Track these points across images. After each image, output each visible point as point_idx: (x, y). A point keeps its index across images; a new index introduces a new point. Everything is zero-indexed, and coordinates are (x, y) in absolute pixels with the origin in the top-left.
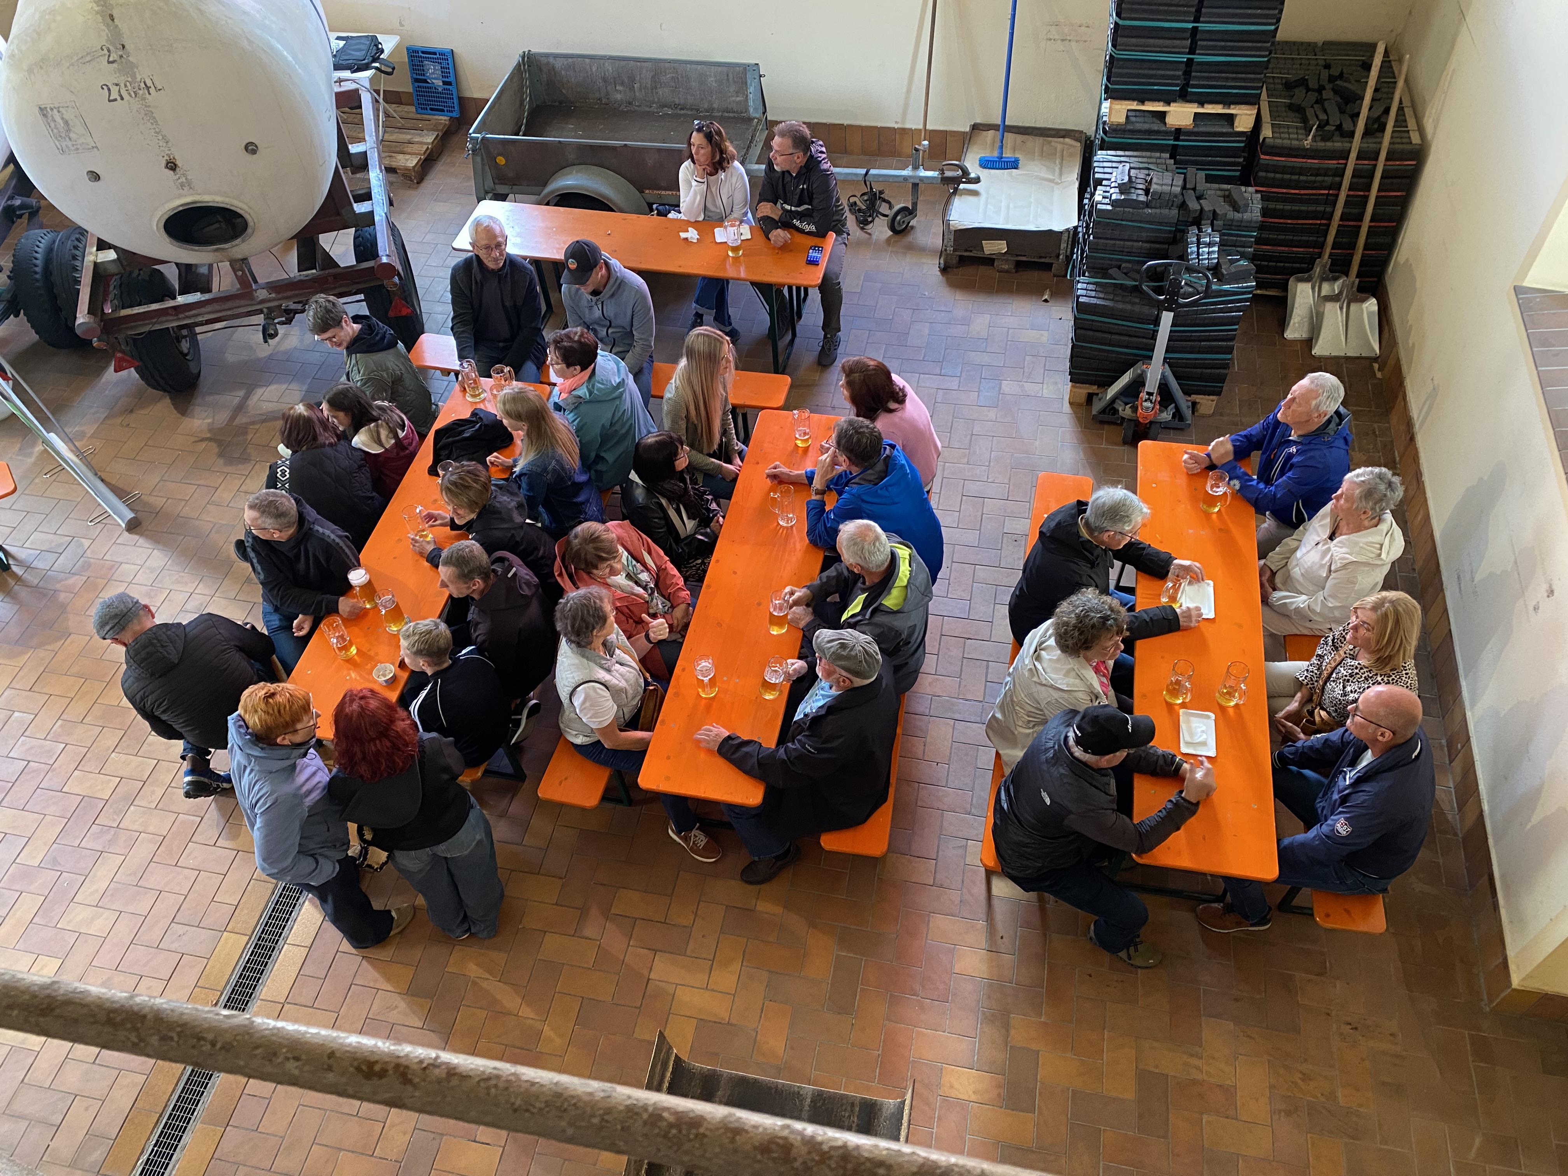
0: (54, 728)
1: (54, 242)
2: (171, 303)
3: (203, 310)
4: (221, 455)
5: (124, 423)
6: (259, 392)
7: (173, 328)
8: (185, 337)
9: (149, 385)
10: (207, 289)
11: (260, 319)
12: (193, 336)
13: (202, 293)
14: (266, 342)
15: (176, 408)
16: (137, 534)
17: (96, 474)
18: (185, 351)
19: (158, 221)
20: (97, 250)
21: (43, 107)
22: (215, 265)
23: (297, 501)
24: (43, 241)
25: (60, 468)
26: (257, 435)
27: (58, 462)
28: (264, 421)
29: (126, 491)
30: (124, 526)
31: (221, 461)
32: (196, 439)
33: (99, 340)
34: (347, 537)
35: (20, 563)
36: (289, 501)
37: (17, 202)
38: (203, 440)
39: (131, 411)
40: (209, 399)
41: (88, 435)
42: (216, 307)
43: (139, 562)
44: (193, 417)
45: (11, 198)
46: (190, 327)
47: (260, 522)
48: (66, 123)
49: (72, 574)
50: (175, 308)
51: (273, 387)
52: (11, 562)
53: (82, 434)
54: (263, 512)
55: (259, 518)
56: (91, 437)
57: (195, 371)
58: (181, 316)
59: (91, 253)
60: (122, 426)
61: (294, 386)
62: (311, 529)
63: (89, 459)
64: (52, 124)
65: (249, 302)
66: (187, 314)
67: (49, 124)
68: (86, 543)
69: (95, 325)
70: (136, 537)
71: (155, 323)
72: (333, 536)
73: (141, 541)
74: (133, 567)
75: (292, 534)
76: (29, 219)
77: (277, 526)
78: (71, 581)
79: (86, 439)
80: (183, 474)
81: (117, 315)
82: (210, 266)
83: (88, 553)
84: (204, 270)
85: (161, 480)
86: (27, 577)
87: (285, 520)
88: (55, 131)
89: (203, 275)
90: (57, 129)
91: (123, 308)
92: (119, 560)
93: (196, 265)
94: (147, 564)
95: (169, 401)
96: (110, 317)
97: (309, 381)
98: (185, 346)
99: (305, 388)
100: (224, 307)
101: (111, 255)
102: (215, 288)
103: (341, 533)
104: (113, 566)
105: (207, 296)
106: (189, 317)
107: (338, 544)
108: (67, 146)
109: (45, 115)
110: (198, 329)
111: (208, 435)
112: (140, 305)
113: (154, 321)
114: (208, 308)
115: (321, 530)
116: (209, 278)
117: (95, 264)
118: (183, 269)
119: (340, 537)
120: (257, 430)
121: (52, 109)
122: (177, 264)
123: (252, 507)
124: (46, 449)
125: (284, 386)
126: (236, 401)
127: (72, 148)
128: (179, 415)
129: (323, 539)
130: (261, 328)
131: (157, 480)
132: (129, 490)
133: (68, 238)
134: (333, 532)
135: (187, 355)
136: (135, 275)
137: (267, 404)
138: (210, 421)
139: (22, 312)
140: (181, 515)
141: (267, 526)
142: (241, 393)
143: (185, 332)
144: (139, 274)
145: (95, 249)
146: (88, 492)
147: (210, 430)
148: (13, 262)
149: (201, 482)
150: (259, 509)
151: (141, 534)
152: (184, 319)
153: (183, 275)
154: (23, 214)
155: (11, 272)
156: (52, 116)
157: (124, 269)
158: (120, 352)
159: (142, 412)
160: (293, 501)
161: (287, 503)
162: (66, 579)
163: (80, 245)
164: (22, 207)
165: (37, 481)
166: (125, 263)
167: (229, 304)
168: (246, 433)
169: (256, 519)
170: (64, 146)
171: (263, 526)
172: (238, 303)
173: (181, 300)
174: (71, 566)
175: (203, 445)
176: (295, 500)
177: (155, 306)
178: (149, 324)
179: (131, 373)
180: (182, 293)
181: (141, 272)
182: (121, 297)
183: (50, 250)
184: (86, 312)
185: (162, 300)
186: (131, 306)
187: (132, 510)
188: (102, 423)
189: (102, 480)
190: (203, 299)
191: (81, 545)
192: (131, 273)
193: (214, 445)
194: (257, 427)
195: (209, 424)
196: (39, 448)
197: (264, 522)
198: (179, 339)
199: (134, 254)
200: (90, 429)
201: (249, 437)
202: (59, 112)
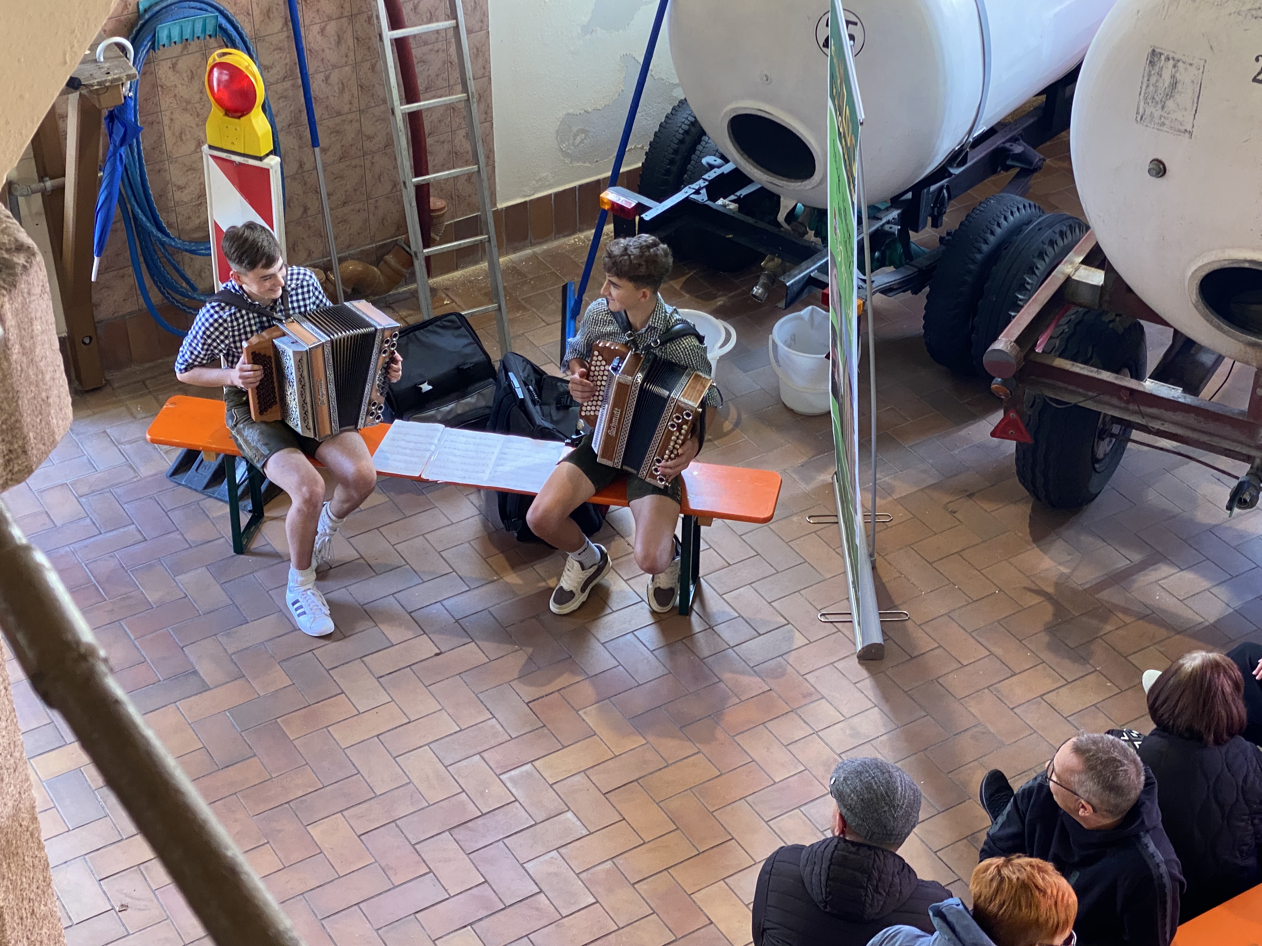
0: (599, 868)
1: (1029, 222)
2: (1132, 384)
3: (1169, 415)
4: (1050, 629)
5: (951, 507)
6: (1164, 570)
7: (1105, 415)
8: (1112, 435)
9: (1019, 473)
10: (1193, 389)
11: (1242, 469)
12: (1123, 440)
13: (1184, 391)
14: (1230, 508)
15: (1030, 526)
16: (868, 670)
17: (871, 555)
18: (1100, 454)
19: (1200, 267)
20: (1083, 262)
21: (1158, 50)
22: (1227, 362)
23: (1148, 784)
24: (1017, 214)
25: (833, 519)
26: (1120, 632)
27: (836, 509)
28: (1143, 617)
29: (892, 602)
30: (859, 647)
31: (1045, 638)
32: (1033, 587)
33: (1004, 383)
34: (1181, 884)
35: (705, 616)
36: (1138, 775)
37: (1018, 149)
38: (1039, 592)
39: (970, 496)
40: (1086, 540)
41: (896, 496)
42: (1191, 419)
43: (845, 711)
44: (1045, 552)
45: (1014, 140)
46: (1129, 426)
47: (1075, 778)
48: (1174, 84)
49: (754, 670)
50: (1132, 391)
51: (1188, 576)
52: (696, 607)
53: (889, 490)
54: (1091, 768)
55: (1079, 773)
56: (899, 501)
57: (1093, 490)
58: (1132, 407)
59: (1072, 263)
60: (945, 507)
61: (1223, 593)
62: (1138, 837)
63: (877, 529)
64: (1153, 79)
65: (1243, 438)
66: (1142, 408)
67: (1150, 75)
68: (799, 640)
69: (1013, 361)
70: (864, 673)
71: (1091, 398)
72: (1163, 869)
73: (867, 683)
74: (833, 712)
75: (1105, 826)
76: (1018, 176)
77: (1095, 801)
78: (745, 680)
79: (890, 499)
80: (982, 624)
81: (1048, 362)
82: (1220, 359)
83: (791, 658)
84: (1207, 359)
85: (947, 614)
86: (701, 639)
87: (1113, 799)
88: (1151, 88)
89: (1202, 364)
90: (1156, 87)
91: (1061, 356)
92: (824, 692)
93: (1201, 348)
94: (856, 720)
95: (1029, 511)
96: (1039, 360)
97: (1250, 597)
98: (1104, 448)
99: (1237, 604)
100: (1202, 425)
101: (1096, 277)
102: (1207, 391)
103: (1177, 872)
104: (811, 695)
105: (1188, 399)
106: (1143, 415)
107: (1163, 886)
108: (1152, 115)
109: (1152, 63)
110: (1136, 434)
111: (1050, 590)
112: (1085, 362)
113: (1090, 394)
114: (1178, 417)
115: (1152, 848)
116: (1208, 372)
117: (1069, 279)
118: (1179, 344)
119: (1173, 877)
120: (1126, 624)
121: (1168, 59)
122: (1176, 332)
123: (1078, 750)
124: (833, 483)
125: (1206, 584)
126: (1122, 564)
127: (1156, 120)
128: (1029, 538)
129: (1147, 867)
130: (1235, 483)
131: (942, 612)
132: (897, 602)
133: (1050, 226)
134: (1167, 862)
135: (1098, 461)
136: (1106, 319)
137: (1163, 594)
138: (1065, 570)
139: (927, 289)
140: (940, 680)
141: (1080, 792)
142: (1137, 557)
143: (1116, 429)
144: (1112, 321)
145: (1081, 259)
146: (845, 573)
147: (1057, 585)
148: (962, 224)
149: (998, 651)
150: (1088, 760)
151: (873, 673)
152: (1134, 413)
153: (1174, 352)
154: (1013, 167)
155: (948, 234)
156: (1161, 69)
157: (1100, 305)
158: (1017, 412)
159: (987, 506)
160: (1143, 778)
161: (1133, 777)
162: (743, 673)
163: (1060, 243)
164: (1019, 157)
165: (795, 519)
166: (1107, 298)
167: (1211, 426)
168: (1104, 619)
169: (1071, 771)
170: (1148, 113)
171: (1076, 787)
172: (1227, 430)
173: (1149, 385)
174: (760, 659)
175: (1037, 599)
176: (1147, 778)
177: (1106, 376)
178: (1080, 394)
179: (1010, 446)
180: (1157, 376)
181: (1118, 319)
182: (1068, 339)
183: (1017, 229)
184: (1014, 339)
185: (1116, 371)
186: (1074, 359)
187: (884, 633)
188: (922, 490)
189: (874, 568)
190: (1181, 400)
191: (791, 639)
192: (1105, 312)
193: (1049, 609)
194: (1128, 619)
195: (1062, 574)
196: (826, 477)
197: (1081, 783)
198: (1103, 434)
199: (1129, 290)
200: (903, 489)
201: (1108, 628)
202: (1174, 66)
